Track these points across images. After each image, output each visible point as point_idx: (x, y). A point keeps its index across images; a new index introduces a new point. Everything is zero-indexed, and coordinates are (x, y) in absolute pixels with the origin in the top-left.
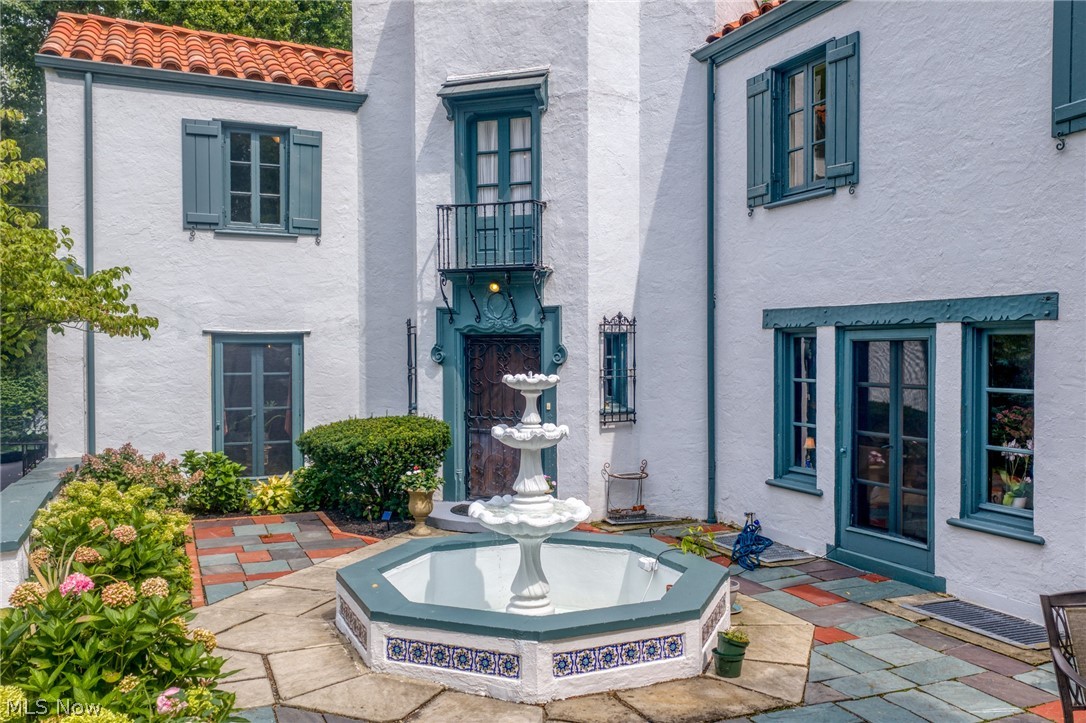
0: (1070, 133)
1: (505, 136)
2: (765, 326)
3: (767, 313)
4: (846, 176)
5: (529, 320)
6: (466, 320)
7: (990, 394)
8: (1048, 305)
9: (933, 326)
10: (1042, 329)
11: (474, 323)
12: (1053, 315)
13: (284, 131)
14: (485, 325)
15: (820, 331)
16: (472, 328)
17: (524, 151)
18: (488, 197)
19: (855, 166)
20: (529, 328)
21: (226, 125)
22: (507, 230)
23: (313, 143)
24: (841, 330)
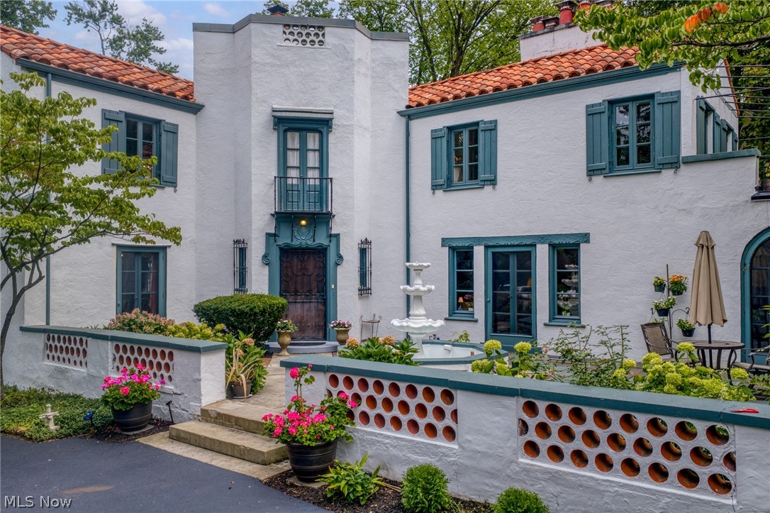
0: (594, 175)
1: (303, 142)
2: (443, 246)
3: (443, 240)
4: (491, 181)
5: (321, 240)
6: (284, 240)
7: (558, 272)
8: (586, 237)
9: (535, 245)
10: (583, 246)
11: (289, 241)
12: (588, 241)
13: (158, 122)
14: (296, 243)
15: (476, 248)
16: (287, 245)
17: (315, 150)
18: (293, 173)
19: (495, 176)
20: (321, 245)
21: (127, 115)
22: (305, 192)
23: (174, 131)
24: (487, 247)
